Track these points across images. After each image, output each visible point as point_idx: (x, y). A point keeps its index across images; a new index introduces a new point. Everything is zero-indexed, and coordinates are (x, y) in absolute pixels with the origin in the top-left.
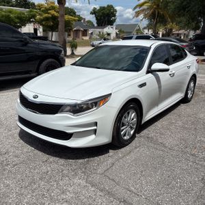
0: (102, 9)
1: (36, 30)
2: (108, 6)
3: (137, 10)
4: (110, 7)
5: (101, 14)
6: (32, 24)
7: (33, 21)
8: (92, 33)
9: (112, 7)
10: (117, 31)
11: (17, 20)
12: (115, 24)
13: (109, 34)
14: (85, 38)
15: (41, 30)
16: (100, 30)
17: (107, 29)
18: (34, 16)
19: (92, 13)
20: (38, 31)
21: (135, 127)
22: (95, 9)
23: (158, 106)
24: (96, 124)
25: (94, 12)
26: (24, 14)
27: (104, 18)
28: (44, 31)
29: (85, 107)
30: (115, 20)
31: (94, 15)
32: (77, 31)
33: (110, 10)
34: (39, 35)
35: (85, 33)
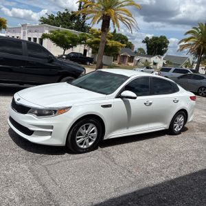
0: (155, 39)
1: (85, 51)
2: (161, 37)
3: (183, 43)
4: (163, 38)
5: (152, 43)
6: (83, 45)
7: (83, 43)
8: (139, 61)
9: (165, 38)
10: (165, 61)
11: (69, 41)
12: (165, 55)
13: (155, 64)
14: (130, 64)
15: (90, 51)
16: (147, 58)
17: (155, 59)
18: (85, 39)
19: (144, 42)
20: (87, 53)
21: (94, 140)
22: (147, 38)
23: (128, 128)
24: (52, 127)
25: (146, 41)
26: (76, 36)
27: (156, 47)
28: (93, 53)
29: (47, 112)
30: (166, 51)
31: (145, 44)
32: (124, 57)
33: (162, 41)
34: (87, 56)
35: (131, 59)
